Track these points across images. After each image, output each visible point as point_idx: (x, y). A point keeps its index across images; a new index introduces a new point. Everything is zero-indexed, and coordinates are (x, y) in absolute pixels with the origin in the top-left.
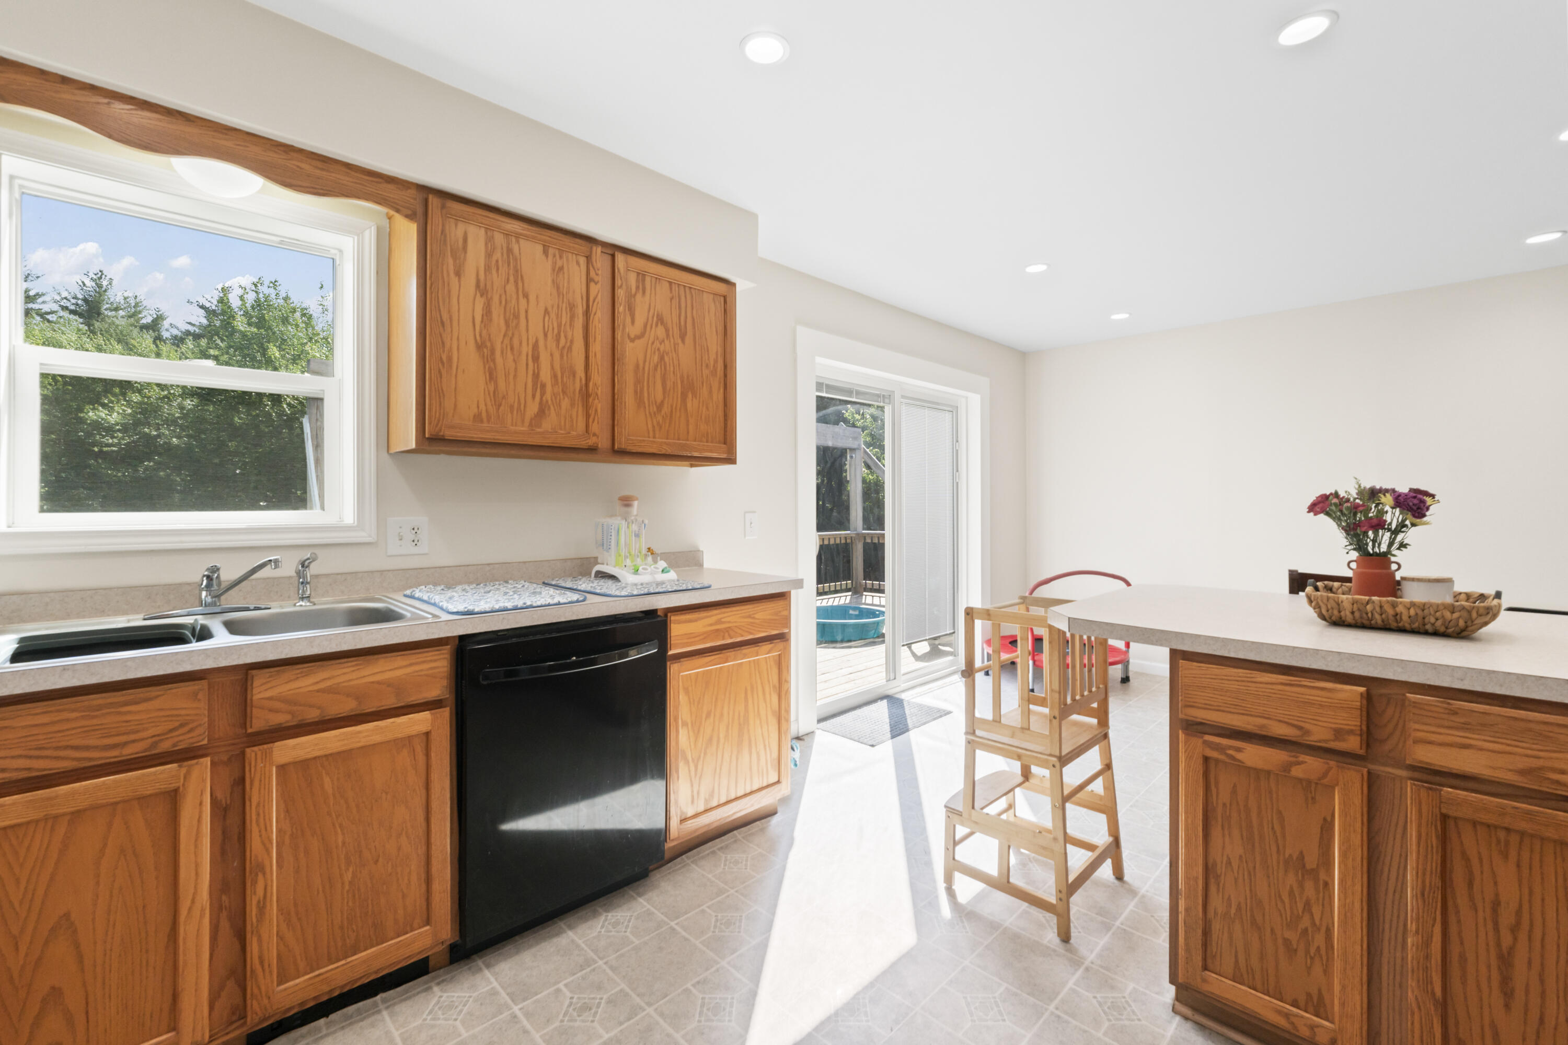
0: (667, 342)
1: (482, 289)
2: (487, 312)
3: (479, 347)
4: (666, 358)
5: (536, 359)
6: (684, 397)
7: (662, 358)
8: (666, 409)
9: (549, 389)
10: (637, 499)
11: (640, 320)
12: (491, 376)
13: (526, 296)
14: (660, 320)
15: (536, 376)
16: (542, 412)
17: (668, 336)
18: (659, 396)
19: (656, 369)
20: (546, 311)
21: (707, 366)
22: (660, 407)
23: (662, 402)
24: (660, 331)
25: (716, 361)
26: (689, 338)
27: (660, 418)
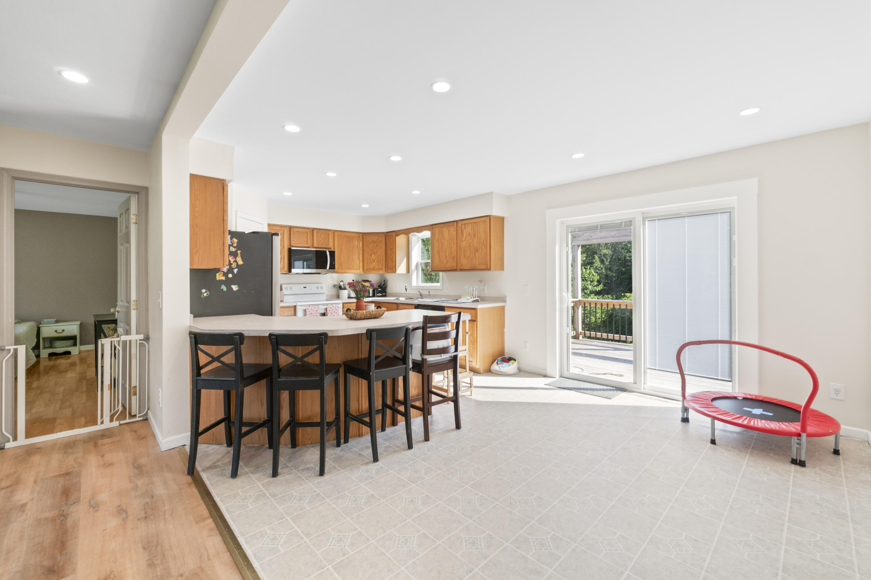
0: (471, 240)
1: (438, 240)
2: (439, 245)
3: (438, 252)
4: (471, 244)
5: (446, 251)
6: (475, 253)
7: (470, 244)
8: (470, 258)
9: (448, 258)
10: (483, 281)
11: (465, 236)
12: (439, 257)
13: (444, 239)
14: (469, 234)
15: (446, 255)
16: (447, 263)
17: (471, 238)
18: (469, 255)
19: (468, 247)
20: (447, 241)
21: (481, 243)
22: (469, 257)
23: (470, 256)
24: (469, 237)
25: (484, 241)
26: (476, 237)
27: (469, 260)
